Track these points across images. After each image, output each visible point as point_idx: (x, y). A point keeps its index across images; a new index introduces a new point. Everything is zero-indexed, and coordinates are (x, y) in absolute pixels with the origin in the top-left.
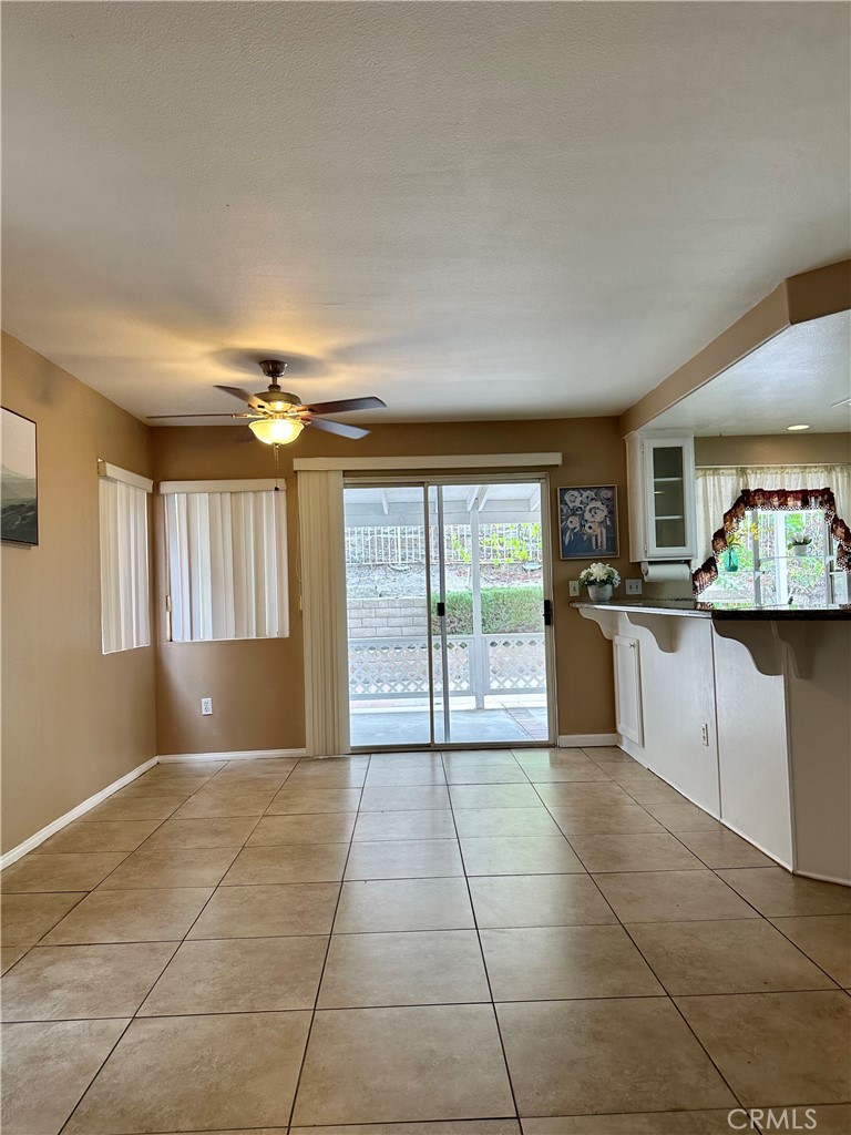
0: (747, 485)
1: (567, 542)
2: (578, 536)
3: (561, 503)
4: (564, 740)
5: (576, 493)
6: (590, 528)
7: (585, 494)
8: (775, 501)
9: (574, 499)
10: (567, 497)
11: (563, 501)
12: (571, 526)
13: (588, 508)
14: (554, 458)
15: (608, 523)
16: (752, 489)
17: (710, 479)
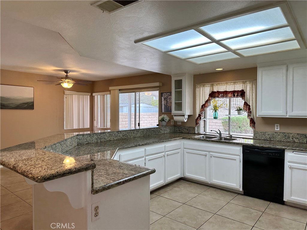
0: (213, 90)
6: (169, 104)
7: (168, 94)
11: (162, 96)
12: (164, 103)
13: (168, 98)
14: (157, 84)
17: (202, 88)
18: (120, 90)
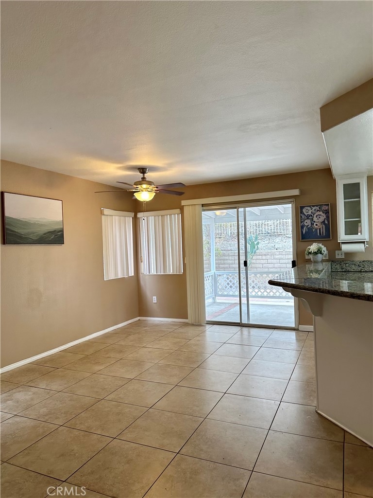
1: (304, 232)
2: (310, 229)
3: (301, 213)
4: (302, 327)
5: (309, 208)
6: (316, 225)
7: (314, 208)
9: (307, 211)
10: (304, 210)
11: (302, 212)
12: (306, 224)
13: (315, 216)
14: (296, 192)
15: (326, 222)
18: (203, 205)
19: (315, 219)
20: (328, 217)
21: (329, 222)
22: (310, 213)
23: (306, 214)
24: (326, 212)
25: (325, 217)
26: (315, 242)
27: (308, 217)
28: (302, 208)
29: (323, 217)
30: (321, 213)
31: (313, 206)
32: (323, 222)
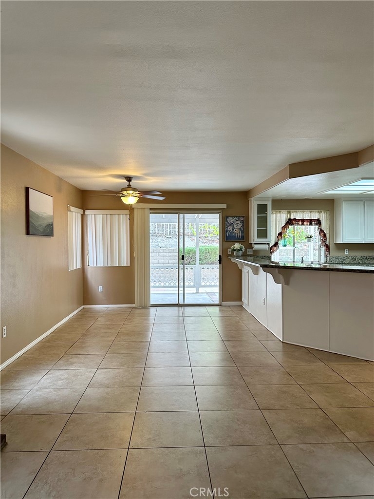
0: (290, 217)
1: (227, 235)
2: (231, 233)
3: (226, 221)
4: (224, 303)
5: (231, 218)
7: (234, 219)
8: (300, 223)
9: (230, 220)
10: (228, 220)
12: (229, 230)
13: (235, 224)
14: (224, 206)
16: (292, 218)
17: (278, 214)
18: (151, 209)
19: (235, 226)
20: (243, 225)
21: (243, 228)
22: (232, 222)
23: (229, 222)
24: (242, 222)
25: (241, 225)
26: (237, 242)
27: (230, 224)
28: (227, 217)
29: (240, 225)
30: (239, 222)
31: (234, 217)
32: (240, 228)
